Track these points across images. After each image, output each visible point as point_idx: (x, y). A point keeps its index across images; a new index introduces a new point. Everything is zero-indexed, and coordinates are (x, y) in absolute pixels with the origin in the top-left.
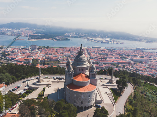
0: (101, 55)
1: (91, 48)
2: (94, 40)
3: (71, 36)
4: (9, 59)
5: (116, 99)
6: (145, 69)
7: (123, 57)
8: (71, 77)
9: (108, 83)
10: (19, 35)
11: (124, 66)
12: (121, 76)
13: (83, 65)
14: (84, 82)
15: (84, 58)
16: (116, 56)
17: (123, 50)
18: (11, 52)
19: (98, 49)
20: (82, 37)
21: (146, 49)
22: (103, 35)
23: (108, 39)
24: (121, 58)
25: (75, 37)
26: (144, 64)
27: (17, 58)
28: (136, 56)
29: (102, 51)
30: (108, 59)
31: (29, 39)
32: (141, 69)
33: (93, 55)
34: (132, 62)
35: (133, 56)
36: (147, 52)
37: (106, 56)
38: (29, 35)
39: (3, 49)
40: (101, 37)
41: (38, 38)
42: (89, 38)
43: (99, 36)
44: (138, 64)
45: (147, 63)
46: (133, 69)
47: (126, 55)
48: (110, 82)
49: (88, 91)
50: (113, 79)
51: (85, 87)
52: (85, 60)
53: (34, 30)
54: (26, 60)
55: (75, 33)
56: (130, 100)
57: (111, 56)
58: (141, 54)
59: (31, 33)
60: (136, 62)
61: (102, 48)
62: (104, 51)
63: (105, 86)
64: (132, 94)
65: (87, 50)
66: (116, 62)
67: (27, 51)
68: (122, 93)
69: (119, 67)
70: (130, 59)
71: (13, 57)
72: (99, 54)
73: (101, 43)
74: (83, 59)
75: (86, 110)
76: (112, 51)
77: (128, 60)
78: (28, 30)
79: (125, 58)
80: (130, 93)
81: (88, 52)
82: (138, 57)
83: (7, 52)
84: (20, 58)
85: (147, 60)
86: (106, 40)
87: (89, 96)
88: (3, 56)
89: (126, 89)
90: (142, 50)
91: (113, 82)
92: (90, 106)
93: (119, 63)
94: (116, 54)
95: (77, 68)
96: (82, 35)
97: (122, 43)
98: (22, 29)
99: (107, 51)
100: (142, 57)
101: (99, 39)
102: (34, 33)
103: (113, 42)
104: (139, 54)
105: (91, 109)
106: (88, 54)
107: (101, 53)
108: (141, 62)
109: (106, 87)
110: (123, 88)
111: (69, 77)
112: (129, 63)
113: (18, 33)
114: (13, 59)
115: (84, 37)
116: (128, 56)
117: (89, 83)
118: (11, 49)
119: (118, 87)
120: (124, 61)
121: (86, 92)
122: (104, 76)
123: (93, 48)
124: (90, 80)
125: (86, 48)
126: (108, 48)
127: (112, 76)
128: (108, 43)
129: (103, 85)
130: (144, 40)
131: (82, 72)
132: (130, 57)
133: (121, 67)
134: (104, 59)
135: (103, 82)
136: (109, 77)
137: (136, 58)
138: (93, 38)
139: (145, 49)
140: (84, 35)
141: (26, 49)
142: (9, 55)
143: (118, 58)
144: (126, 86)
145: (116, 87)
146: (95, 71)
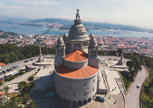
0: (113, 42)
1: (106, 36)
2: (108, 31)
3: (90, 28)
4: (41, 44)
5: (127, 86)
6: (150, 53)
7: (131, 44)
8: (62, 55)
9: (117, 64)
10: (52, 27)
11: (132, 51)
12: (132, 58)
13: (80, 38)
14: (77, 62)
15: (82, 29)
16: (125, 43)
17: (131, 39)
18: (44, 39)
19: (111, 37)
20: (99, 28)
21: (150, 38)
22: (115, 27)
23: (119, 30)
24: (129, 44)
25: (93, 29)
26: (148, 49)
27: (47, 44)
28: (141, 43)
29: (114, 39)
30: (118, 45)
31: (59, 30)
32: (146, 53)
33: (107, 42)
34: (139, 48)
35: (139, 43)
36: (150, 40)
37: (117, 43)
38: (59, 27)
39: (38, 37)
40: (113, 29)
41: (66, 29)
42: (104, 29)
43: (112, 28)
44: (144, 49)
45: (151, 48)
46: (139, 53)
47: (133, 42)
48: (120, 63)
49: (84, 78)
50: (123, 60)
51: (80, 70)
52: (83, 31)
53: (63, 24)
54: (54, 45)
55: (93, 26)
56: (145, 87)
57: (121, 43)
58: (145, 42)
59: (61, 26)
60: (142, 47)
61: (114, 37)
62: (116, 39)
63: (113, 69)
64: (147, 79)
65: (102, 38)
66: (126, 47)
67: (56, 38)
68: (134, 78)
69: (128, 51)
70: (136, 45)
71: (44, 42)
72: (112, 41)
73: (114, 33)
74: (80, 29)
75: (81, 106)
76: (122, 39)
77: (135, 46)
78: (59, 24)
79: (133, 44)
80: (145, 78)
81: (103, 39)
82: (144, 43)
83: (41, 39)
84: (50, 43)
85: (151, 46)
86: (117, 31)
87: (85, 85)
88: (37, 41)
89: (139, 72)
90: (146, 39)
91: (123, 64)
92: (87, 99)
93: (128, 48)
94: (125, 41)
95: (71, 42)
96: (99, 27)
97: (130, 33)
98: (55, 23)
99: (118, 39)
100: (147, 44)
101: (112, 30)
102: (63, 26)
103: (122, 33)
104: (144, 41)
105: (88, 104)
106: (103, 41)
107: (113, 40)
108: (146, 48)
109: (115, 70)
110: (136, 71)
111: (59, 55)
112: (136, 48)
113: (52, 26)
114: (44, 44)
115: (100, 28)
116: (135, 42)
117: (87, 64)
118: (44, 36)
119: (130, 69)
120: (131, 47)
121: (79, 78)
122: (113, 57)
123: (107, 36)
124: (88, 59)
125: (101, 36)
126: (119, 37)
127: (122, 57)
128: (119, 33)
129: (111, 67)
130: (147, 31)
131: (78, 48)
132: (136, 44)
133: (129, 51)
134: (115, 45)
135: (112, 63)
136: (119, 58)
137: (141, 45)
138: (107, 30)
139: (148, 38)
140: (100, 27)
141: (56, 37)
142: (41, 41)
143: (127, 44)
144: (140, 69)
145: (127, 70)
146: (96, 47)
